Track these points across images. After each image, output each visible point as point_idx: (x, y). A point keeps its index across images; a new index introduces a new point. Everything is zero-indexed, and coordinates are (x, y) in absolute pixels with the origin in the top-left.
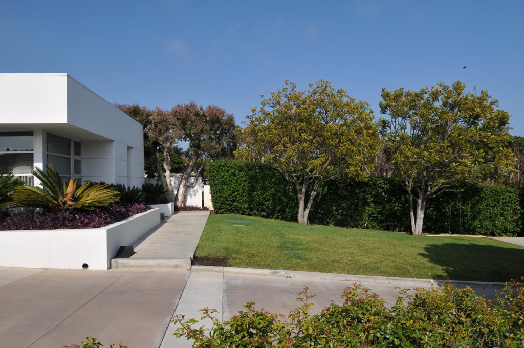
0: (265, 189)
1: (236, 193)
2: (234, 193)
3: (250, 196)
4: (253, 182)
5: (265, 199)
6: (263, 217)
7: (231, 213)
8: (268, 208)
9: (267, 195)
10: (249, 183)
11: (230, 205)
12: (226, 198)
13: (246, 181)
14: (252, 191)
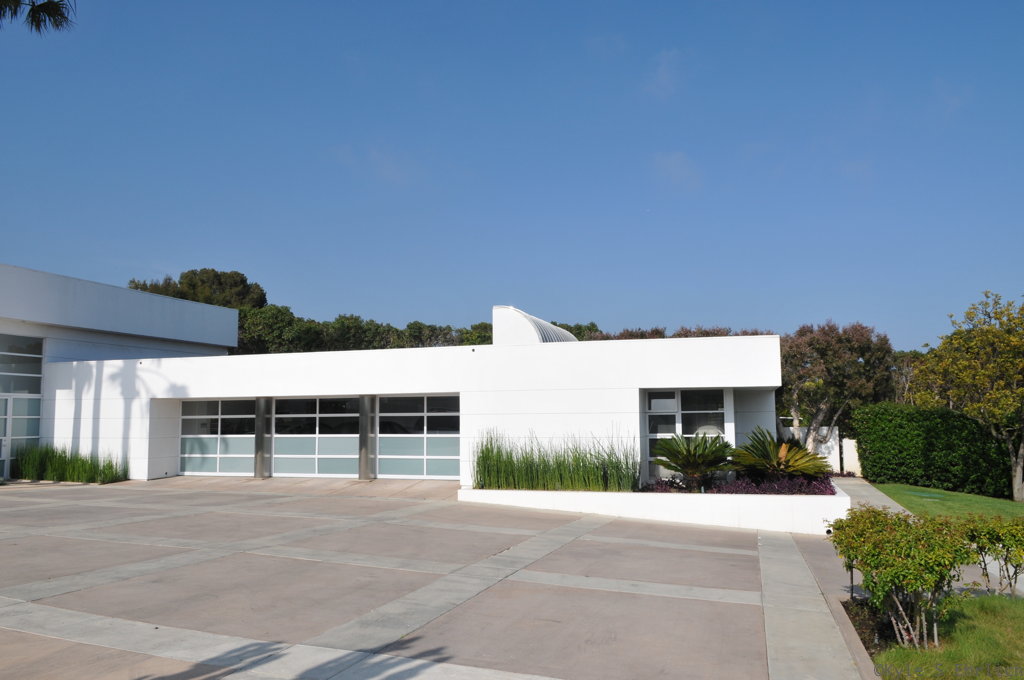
0: (950, 447)
1: (905, 453)
2: (901, 452)
3: (926, 457)
4: (932, 437)
5: (950, 463)
6: (948, 489)
7: (896, 482)
8: (955, 476)
9: (955, 457)
10: (925, 438)
11: (894, 470)
12: (889, 460)
13: (919, 435)
14: (929, 451)
